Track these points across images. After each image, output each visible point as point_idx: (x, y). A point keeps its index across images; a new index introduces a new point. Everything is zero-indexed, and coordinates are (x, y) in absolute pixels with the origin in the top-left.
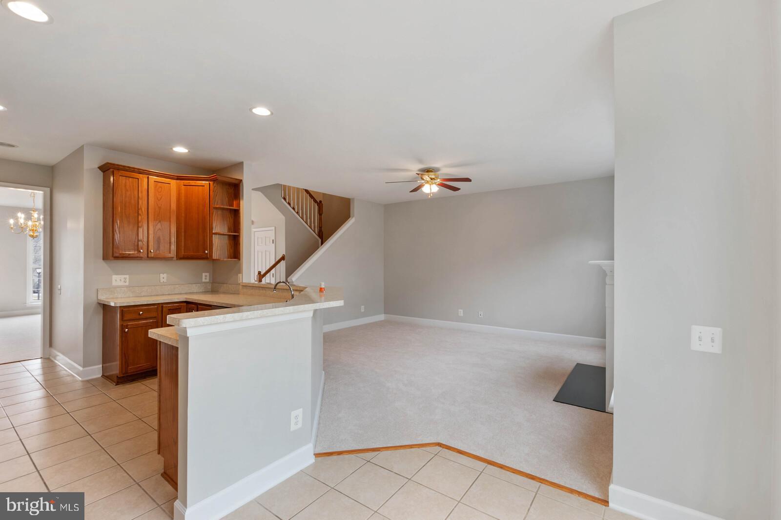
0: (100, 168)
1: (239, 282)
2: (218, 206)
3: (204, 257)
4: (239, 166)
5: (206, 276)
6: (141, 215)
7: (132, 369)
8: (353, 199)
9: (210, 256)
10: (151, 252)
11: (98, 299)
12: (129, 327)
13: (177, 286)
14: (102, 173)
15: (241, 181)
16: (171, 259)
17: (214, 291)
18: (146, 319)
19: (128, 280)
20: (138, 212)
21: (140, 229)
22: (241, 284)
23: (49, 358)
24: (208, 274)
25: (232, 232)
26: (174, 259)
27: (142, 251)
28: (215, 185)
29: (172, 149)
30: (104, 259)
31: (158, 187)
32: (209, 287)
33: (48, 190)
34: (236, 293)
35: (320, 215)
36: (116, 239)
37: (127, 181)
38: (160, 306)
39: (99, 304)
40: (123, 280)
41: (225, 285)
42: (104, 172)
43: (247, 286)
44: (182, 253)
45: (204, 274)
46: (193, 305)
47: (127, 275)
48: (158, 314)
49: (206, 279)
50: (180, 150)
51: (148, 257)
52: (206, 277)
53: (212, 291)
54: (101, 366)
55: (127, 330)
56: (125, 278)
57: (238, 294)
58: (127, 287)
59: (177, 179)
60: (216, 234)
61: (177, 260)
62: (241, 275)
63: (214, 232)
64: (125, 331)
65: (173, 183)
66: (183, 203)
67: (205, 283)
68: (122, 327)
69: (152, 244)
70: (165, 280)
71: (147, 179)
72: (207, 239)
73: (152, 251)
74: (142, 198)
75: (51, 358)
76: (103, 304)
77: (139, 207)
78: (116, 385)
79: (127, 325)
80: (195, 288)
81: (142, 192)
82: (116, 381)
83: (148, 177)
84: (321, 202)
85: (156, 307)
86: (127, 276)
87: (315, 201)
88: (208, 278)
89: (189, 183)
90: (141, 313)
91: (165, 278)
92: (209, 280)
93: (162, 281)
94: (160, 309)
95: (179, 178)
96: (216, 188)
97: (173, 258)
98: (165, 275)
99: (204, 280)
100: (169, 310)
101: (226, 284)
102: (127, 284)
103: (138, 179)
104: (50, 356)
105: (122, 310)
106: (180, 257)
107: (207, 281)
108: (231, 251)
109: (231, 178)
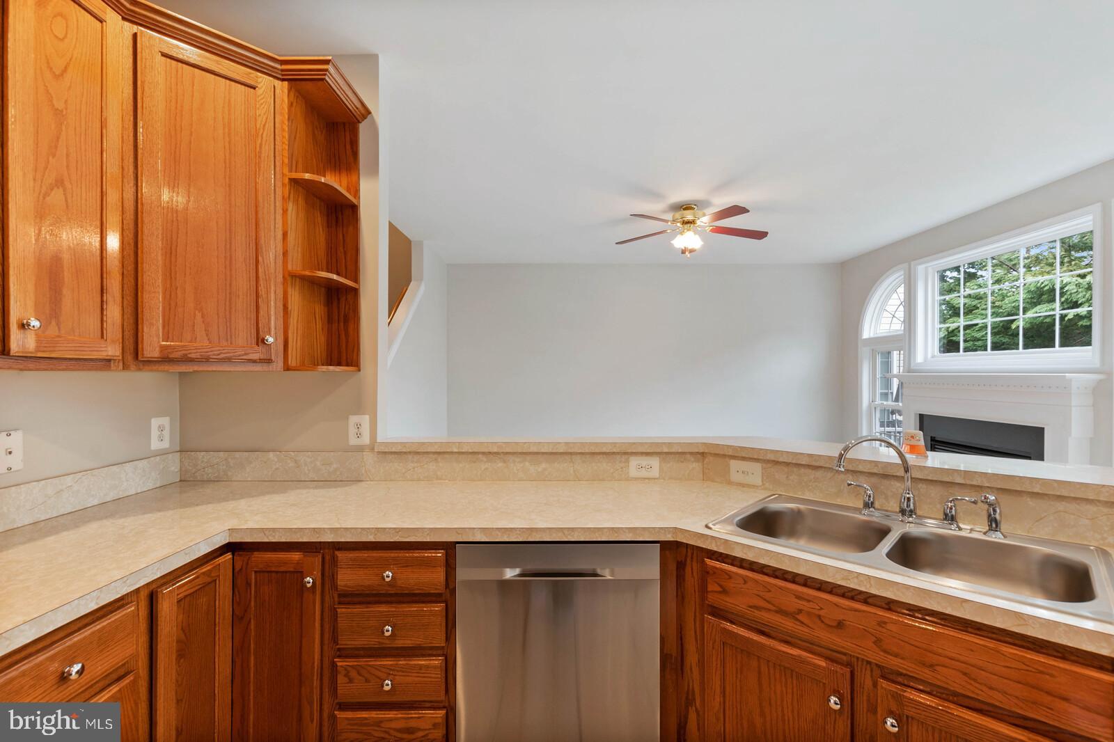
4: (365, 62)
5: (161, 429)
8: (421, 243)
10: (24, 326)
15: (367, 110)
22: (370, 448)
24: (165, 421)
26: (113, 364)
28: (292, 94)
32: (174, 465)
43: (398, 454)
44: (157, 341)
45: (155, 423)
49: (161, 439)
52: (160, 433)
53: (181, 480)
60: (296, 275)
62: (366, 417)
63: (289, 267)
67: (160, 452)
80: (133, 478)
88: (166, 433)
90: (76, 667)
92: (172, 442)
99: (155, 445)
107: (166, 444)
108: (321, 339)
109: (355, 94)
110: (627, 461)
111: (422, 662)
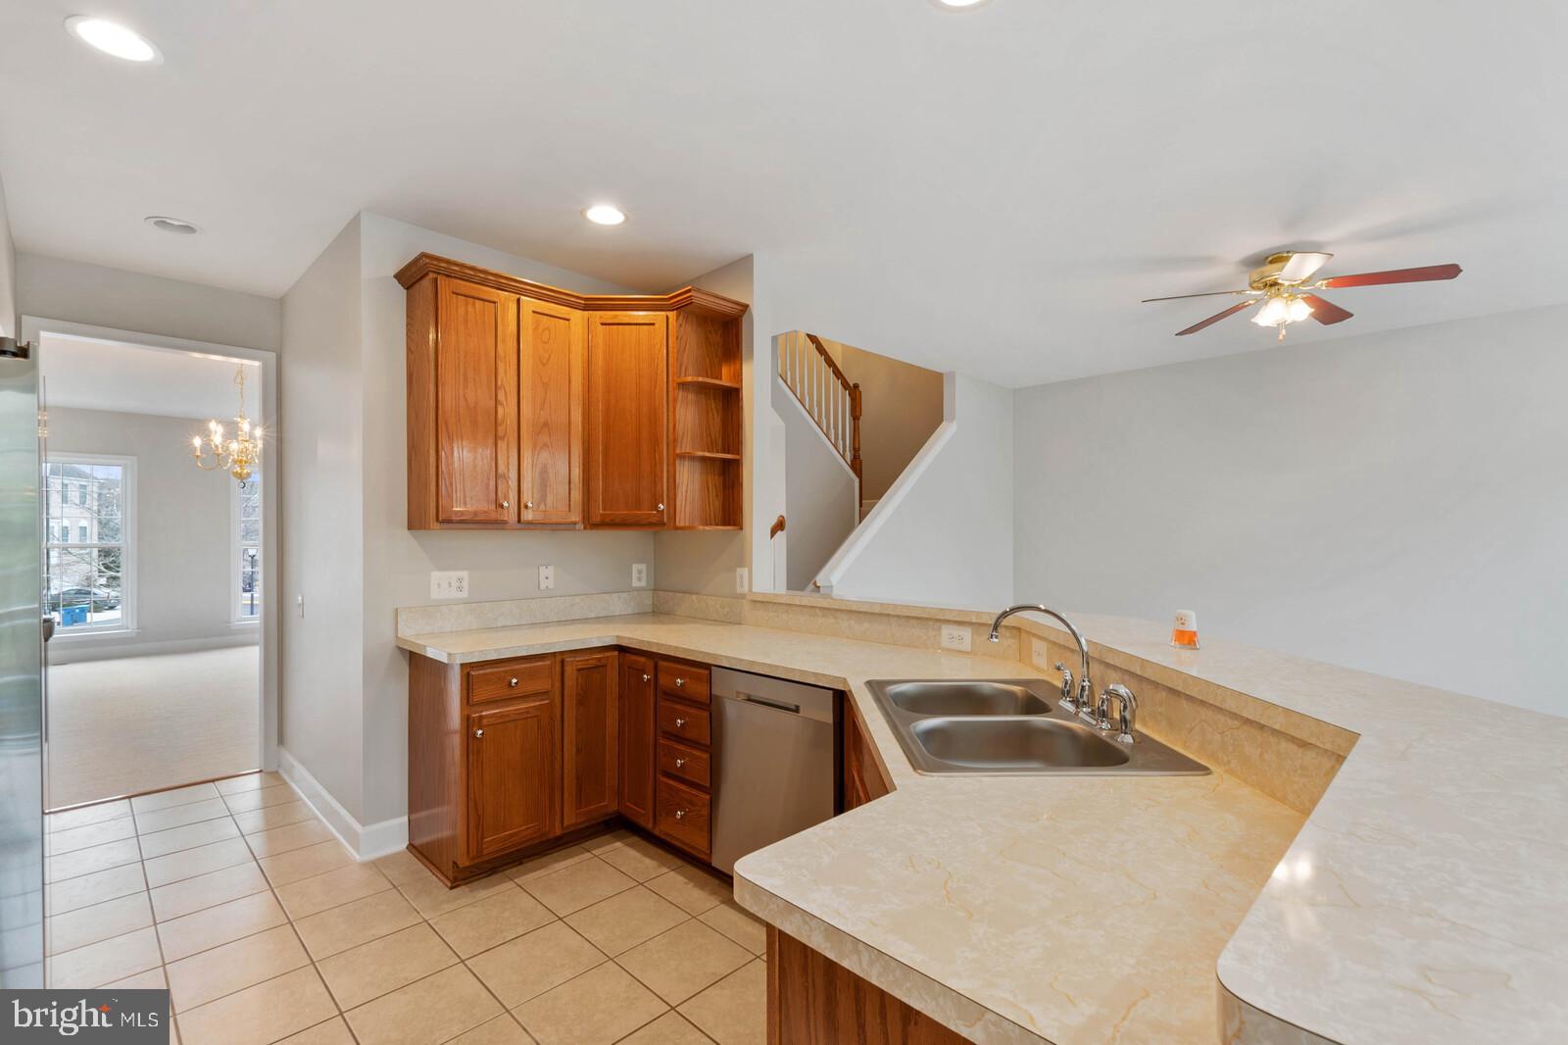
0: (400, 277)
1: (739, 590)
2: (689, 379)
3: (653, 520)
4: (741, 265)
5: (640, 572)
6: (502, 404)
7: (493, 843)
8: (952, 375)
9: (669, 518)
10: (526, 507)
11: (397, 637)
12: (485, 722)
13: (577, 599)
14: (405, 291)
15: (745, 307)
16: (570, 526)
17: (659, 612)
18: (525, 697)
19: (465, 584)
20: (496, 396)
21: (499, 442)
22: (749, 597)
23: (277, 772)
24: (643, 567)
25: (718, 452)
26: (577, 526)
27: (506, 504)
28: (681, 318)
29: (582, 213)
30: (410, 527)
31: (541, 329)
32: (647, 600)
33: (272, 356)
34: (732, 620)
35: (854, 419)
36: (444, 469)
37: (470, 309)
38: (558, 659)
39: (402, 650)
40: (455, 584)
41: (694, 597)
42: (407, 289)
43: (763, 603)
44: (599, 510)
45: (635, 567)
46: (642, 659)
47: (464, 569)
48: (553, 686)
49: (639, 579)
50: (605, 215)
51: (519, 521)
52: (639, 575)
53: (653, 612)
54: (406, 819)
55: (480, 732)
56: (460, 580)
57: (740, 624)
58: (466, 602)
59: (586, 308)
60: (682, 457)
61: (585, 528)
62: (746, 570)
63: (678, 451)
64: (475, 734)
65: (577, 316)
66: (600, 372)
67: (638, 589)
68: (468, 723)
69: (530, 485)
70: (550, 583)
71: (515, 306)
72: (662, 472)
73: (530, 505)
74: (505, 357)
75: (281, 771)
76: (410, 652)
77: (499, 383)
78: (451, 888)
79: (481, 717)
80: (618, 604)
81: (504, 341)
82: (450, 874)
83: (518, 300)
84: (856, 386)
85: (548, 662)
86: (464, 574)
87: (845, 385)
88: (644, 575)
89: (616, 316)
90: (514, 681)
91: (551, 578)
92: (648, 582)
93: (543, 587)
94: (558, 668)
95: (590, 305)
96: (682, 329)
97: (575, 523)
98: (550, 571)
99: (635, 583)
100: (579, 670)
101: (697, 593)
102: (464, 594)
103: (495, 303)
104: (279, 766)
105: (468, 673)
106: (593, 522)
107: (643, 583)
108: (717, 503)
109: (724, 299)
110: (940, 629)
111: (697, 753)
